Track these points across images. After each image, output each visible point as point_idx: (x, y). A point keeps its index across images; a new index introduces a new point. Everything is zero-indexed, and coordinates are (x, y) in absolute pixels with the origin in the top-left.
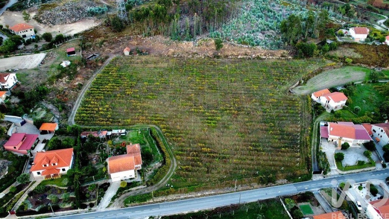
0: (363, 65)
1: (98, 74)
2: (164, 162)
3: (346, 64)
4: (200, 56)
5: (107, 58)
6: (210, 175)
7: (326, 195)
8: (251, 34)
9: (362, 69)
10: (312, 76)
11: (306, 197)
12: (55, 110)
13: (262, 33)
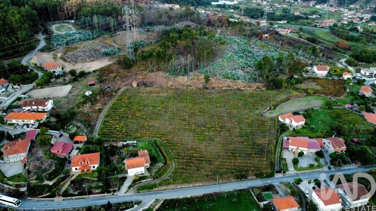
0: (322, 95)
1: (113, 101)
2: (165, 163)
3: (308, 94)
4: (193, 88)
5: (119, 89)
6: (199, 172)
7: (284, 187)
8: (233, 70)
9: (321, 98)
10: (280, 104)
11: (269, 188)
12: (83, 127)
13: (242, 70)
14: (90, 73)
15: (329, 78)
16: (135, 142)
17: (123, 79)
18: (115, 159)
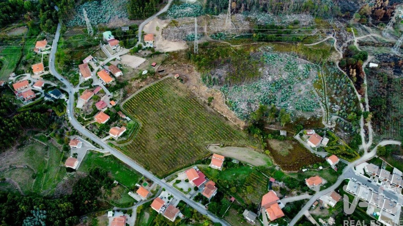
0: (273, 160)
1: (157, 82)
2: (127, 140)
3: (265, 153)
5: (167, 75)
7: (156, 186)
8: (240, 101)
9: (270, 161)
10: (233, 146)
11: (150, 182)
12: (122, 96)
13: (249, 104)
14: (163, 53)
15: (312, 152)
16: (130, 119)
17: (177, 68)
18: (114, 123)
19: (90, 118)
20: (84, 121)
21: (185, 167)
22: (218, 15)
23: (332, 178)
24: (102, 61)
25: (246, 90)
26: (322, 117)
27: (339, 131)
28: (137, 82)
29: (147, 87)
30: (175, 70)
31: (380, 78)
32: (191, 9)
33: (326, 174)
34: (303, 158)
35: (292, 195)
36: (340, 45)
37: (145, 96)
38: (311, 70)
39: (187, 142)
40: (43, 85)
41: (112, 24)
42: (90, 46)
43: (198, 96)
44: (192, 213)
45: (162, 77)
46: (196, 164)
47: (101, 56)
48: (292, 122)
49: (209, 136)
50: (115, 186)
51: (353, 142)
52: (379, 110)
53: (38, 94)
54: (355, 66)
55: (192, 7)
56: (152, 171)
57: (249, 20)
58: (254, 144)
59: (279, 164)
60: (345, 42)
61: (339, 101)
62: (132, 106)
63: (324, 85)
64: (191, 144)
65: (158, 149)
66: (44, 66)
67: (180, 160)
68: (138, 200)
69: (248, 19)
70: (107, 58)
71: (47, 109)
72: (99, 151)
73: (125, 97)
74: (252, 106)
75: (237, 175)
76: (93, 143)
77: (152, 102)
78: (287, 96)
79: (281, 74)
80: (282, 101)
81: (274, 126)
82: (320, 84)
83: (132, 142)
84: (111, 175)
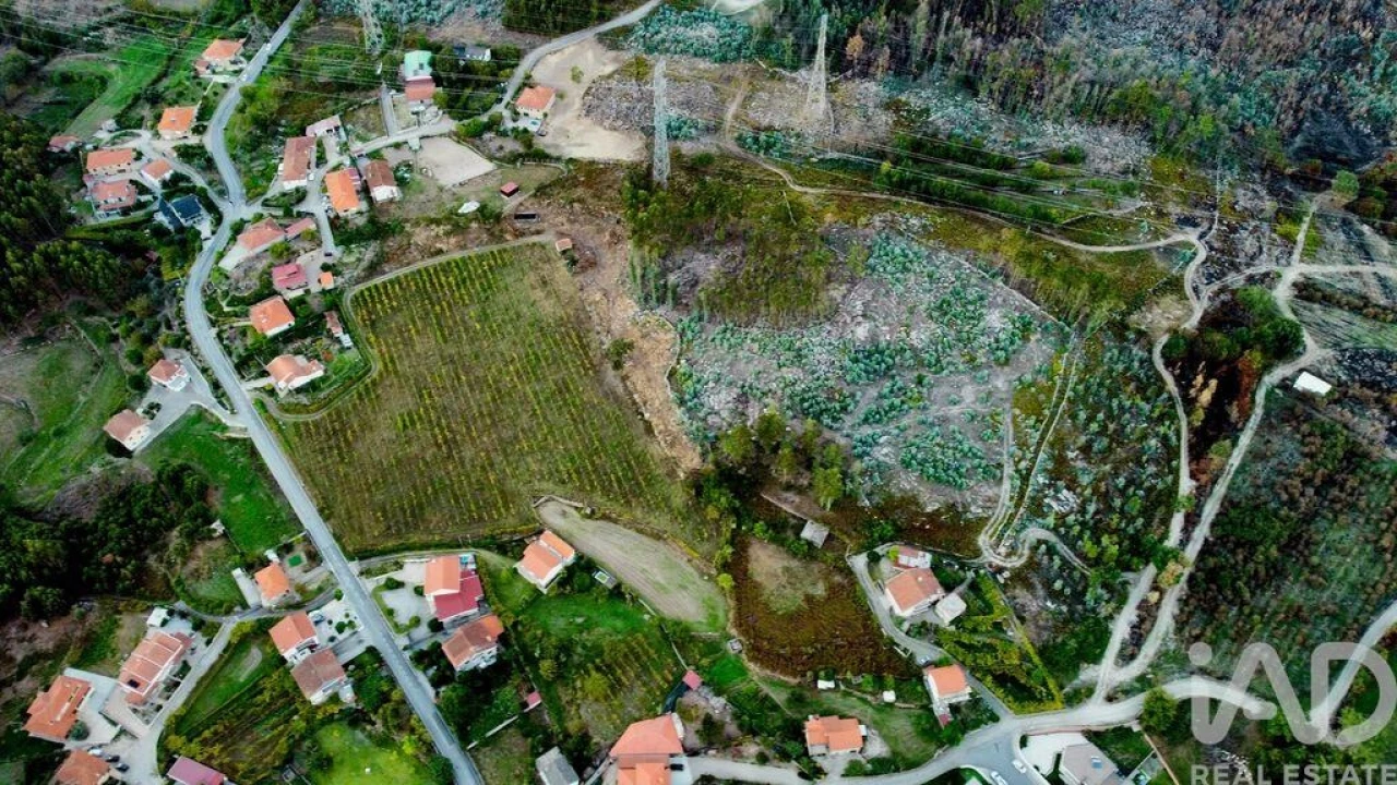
0: (732, 613)
1: (495, 248)
5: (538, 232)
7: (326, 574)
8: (717, 381)
9: (721, 614)
10: (625, 526)
11: (315, 558)
12: (365, 264)
13: (743, 398)
14: (558, 159)
15: (888, 629)
16: (351, 344)
17: (582, 218)
18: (297, 344)
19: (237, 309)
20: (221, 313)
21: (439, 546)
22: (795, 68)
23: (912, 745)
24: (364, 140)
25: (756, 346)
26: (988, 519)
27: (1030, 587)
28: (433, 234)
29: (457, 255)
30: (572, 222)
31: (1311, 439)
32: (716, 32)
33: (902, 725)
34: (840, 642)
35: (738, 756)
36: (1210, 278)
37: (433, 284)
38: (1033, 338)
39: (483, 468)
40: (167, 176)
41: (448, 32)
42: (351, 87)
43: (599, 328)
44: (385, 698)
45: (517, 236)
46: (477, 545)
47: (365, 126)
48: (867, 502)
49: (561, 468)
50: (211, 538)
51: (1064, 643)
52: (1240, 557)
53: (144, 198)
54: (1224, 368)
55: (718, 27)
56: (334, 526)
57: (897, 111)
58: (694, 537)
59: (745, 633)
60: (1238, 271)
61: (1085, 480)
62: (379, 306)
63: (1057, 405)
64: (492, 478)
65: (385, 463)
66: (198, 119)
67: (434, 518)
68: (251, 600)
69: (893, 106)
70: (382, 134)
71: (146, 249)
72: (220, 416)
73: (373, 269)
74: (750, 410)
75: (587, 627)
76: (216, 386)
77: (442, 309)
78: (892, 407)
79: (907, 326)
80: (866, 420)
81: (797, 499)
82: (1042, 397)
83: (323, 419)
84: (216, 501)
